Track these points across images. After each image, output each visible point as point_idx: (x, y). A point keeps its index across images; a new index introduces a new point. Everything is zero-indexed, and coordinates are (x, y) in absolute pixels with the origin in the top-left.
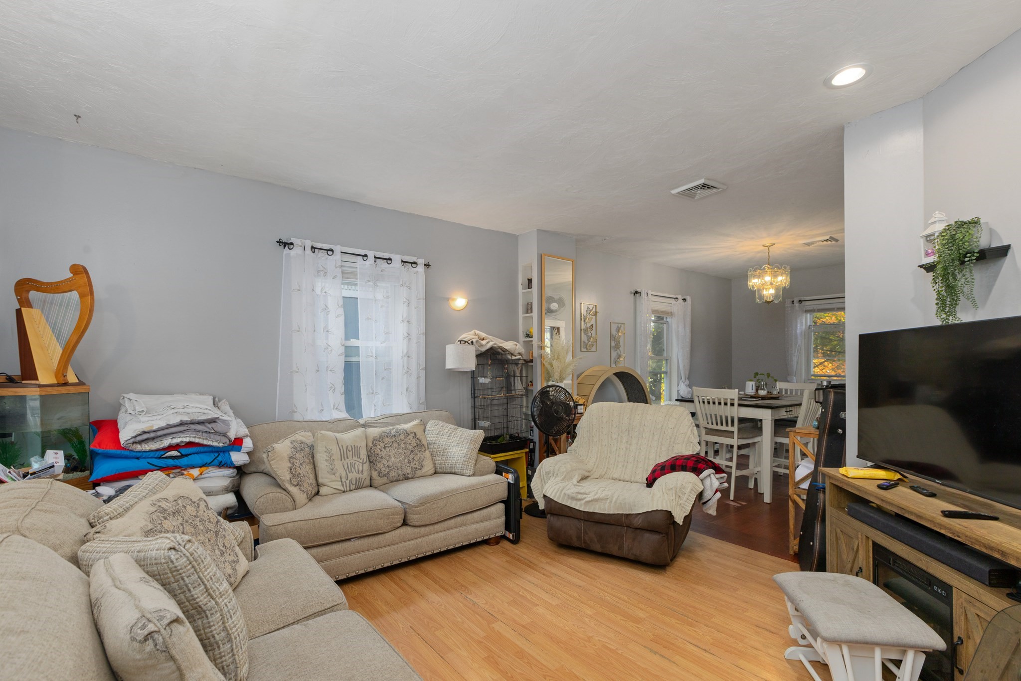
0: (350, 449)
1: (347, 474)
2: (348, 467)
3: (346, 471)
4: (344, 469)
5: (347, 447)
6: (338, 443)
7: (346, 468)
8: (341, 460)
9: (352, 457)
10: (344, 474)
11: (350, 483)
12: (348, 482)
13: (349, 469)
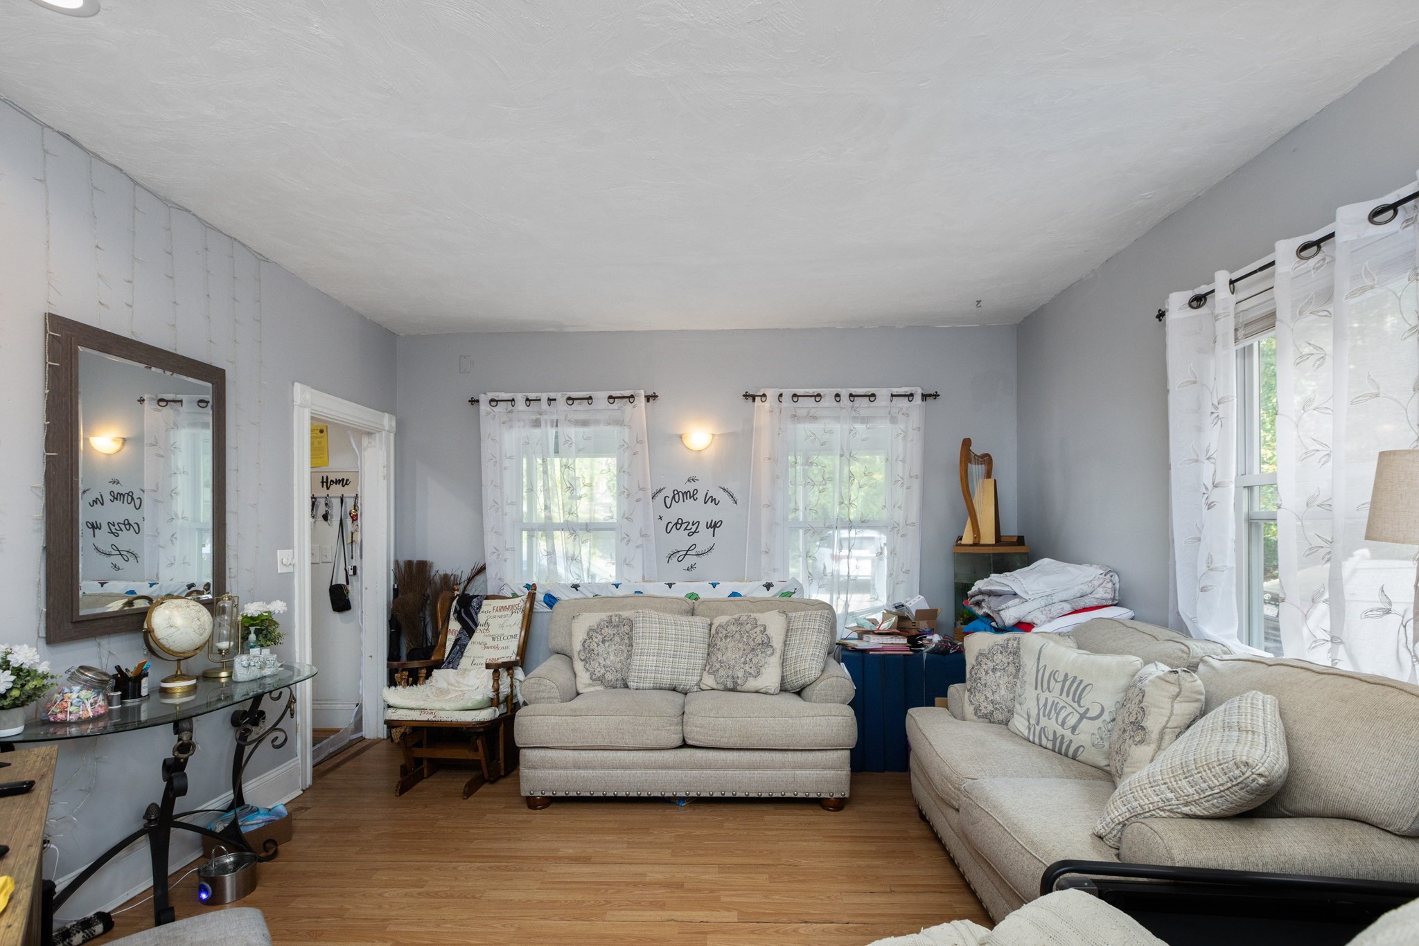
0: (1061, 678)
1: (1038, 714)
2: (1045, 705)
3: (1039, 710)
4: (1038, 704)
5: (1053, 674)
6: (1039, 659)
7: (1041, 705)
8: (1036, 689)
9: (1061, 695)
10: (1034, 713)
11: (1041, 731)
12: (1038, 728)
13: (1045, 709)
